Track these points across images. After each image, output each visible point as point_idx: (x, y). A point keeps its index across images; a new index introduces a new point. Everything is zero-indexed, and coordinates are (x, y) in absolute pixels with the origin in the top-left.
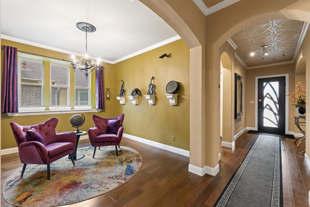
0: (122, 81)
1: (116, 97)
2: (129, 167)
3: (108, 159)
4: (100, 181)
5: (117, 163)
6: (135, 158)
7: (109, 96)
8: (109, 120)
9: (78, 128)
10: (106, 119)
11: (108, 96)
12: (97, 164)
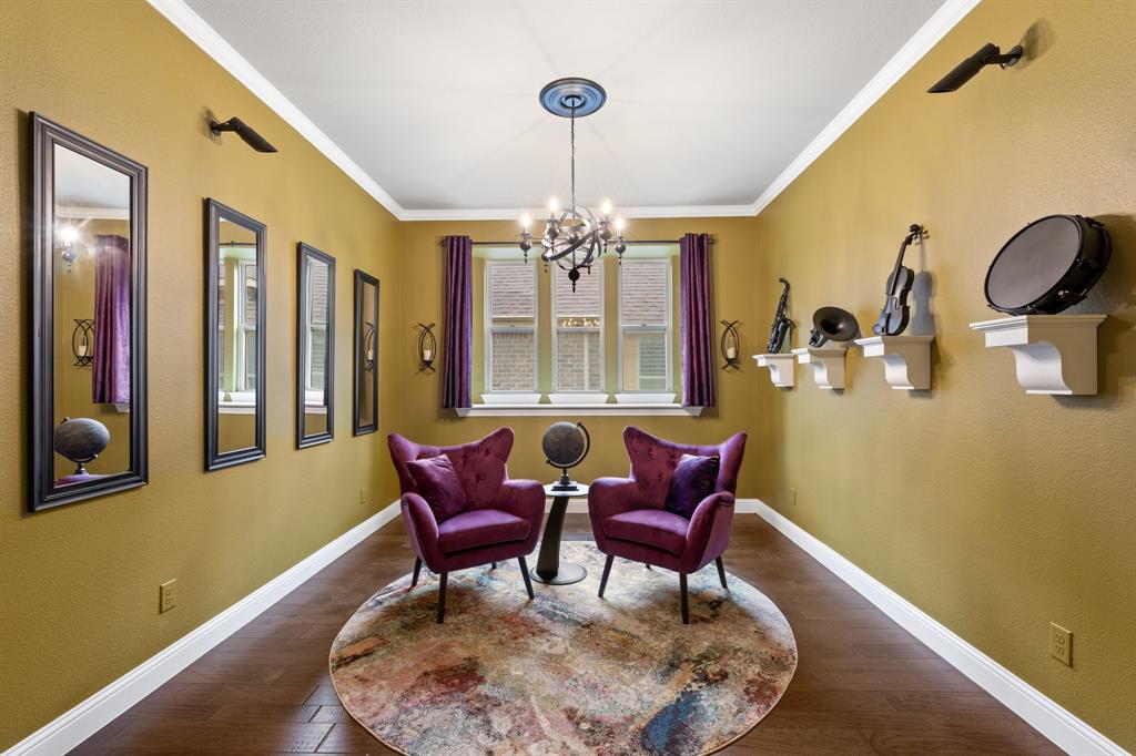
0: (782, 280)
1: (755, 357)
2: (687, 702)
3: (637, 623)
4: (532, 709)
5: (652, 658)
6: (753, 671)
7: (737, 353)
8: (686, 455)
9: (565, 472)
10: (674, 448)
11: (731, 353)
12: (587, 626)
